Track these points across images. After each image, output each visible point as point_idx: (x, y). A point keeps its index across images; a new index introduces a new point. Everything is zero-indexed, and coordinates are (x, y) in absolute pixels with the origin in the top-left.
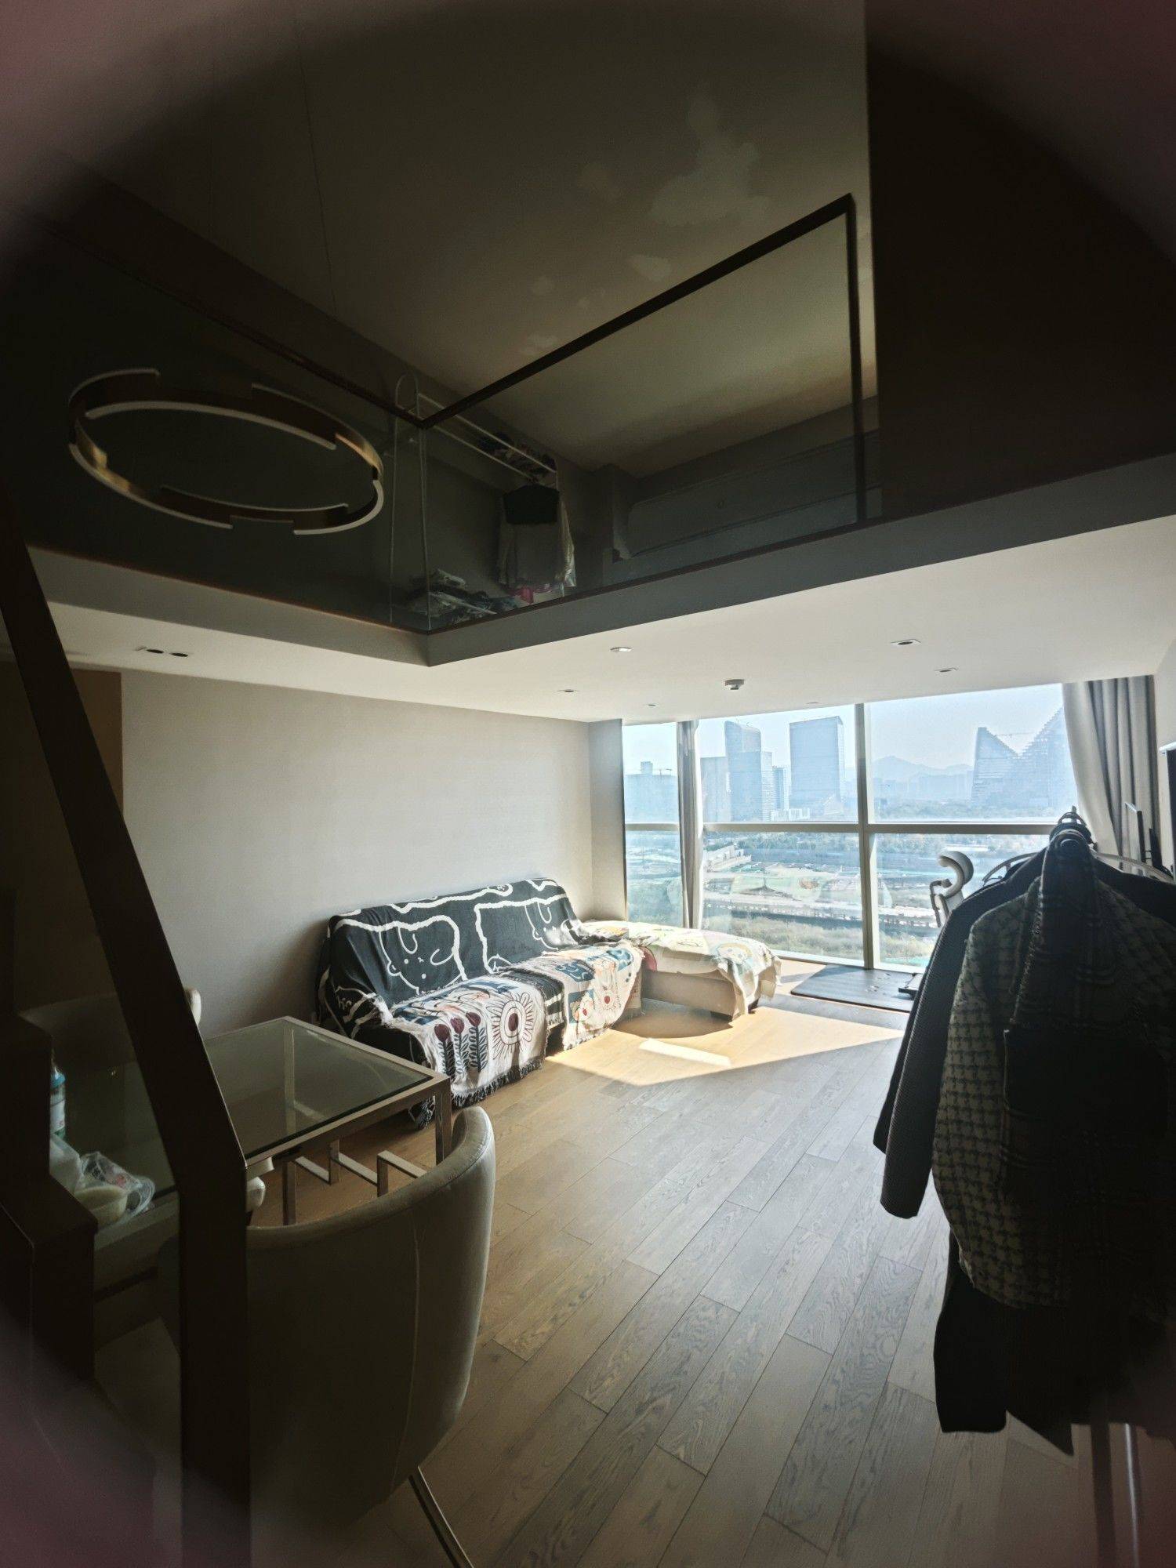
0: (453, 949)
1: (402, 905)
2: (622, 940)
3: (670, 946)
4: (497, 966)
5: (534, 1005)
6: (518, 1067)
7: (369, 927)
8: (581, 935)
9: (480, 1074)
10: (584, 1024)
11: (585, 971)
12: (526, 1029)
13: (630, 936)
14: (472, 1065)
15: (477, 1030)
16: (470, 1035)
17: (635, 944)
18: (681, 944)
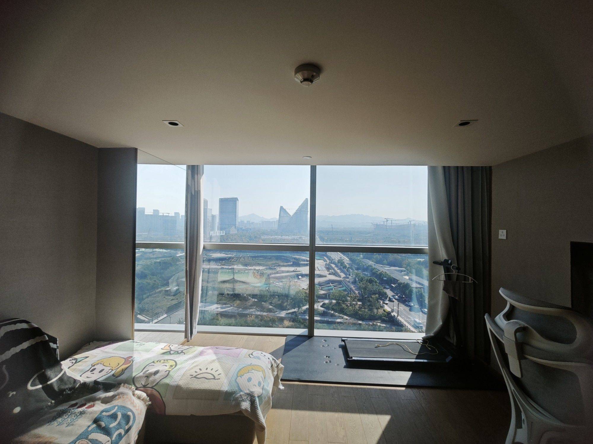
8: (63, 387)
17: (138, 386)
18: (195, 377)
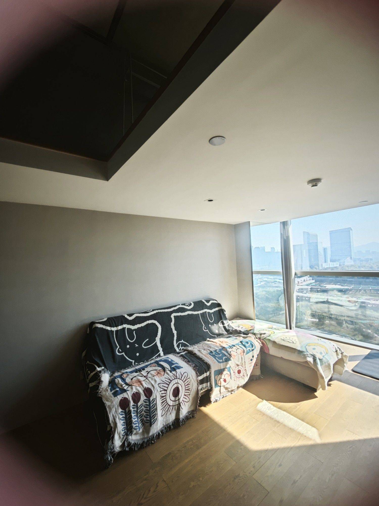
0: (157, 338)
1: (130, 315)
2: (250, 335)
3: (277, 341)
4: (182, 347)
5: (191, 380)
6: (179, 419)
7: (109, 328)
8: (229, 329)
9: (151, 428)
10: (224, 387)
11: (226, 356)
12: (185, 395)
13: (255, 332)
14: (145, 422)
15: (149, 400)
16: (145, 404)
17: (257, 337)
18: (283, 340)
